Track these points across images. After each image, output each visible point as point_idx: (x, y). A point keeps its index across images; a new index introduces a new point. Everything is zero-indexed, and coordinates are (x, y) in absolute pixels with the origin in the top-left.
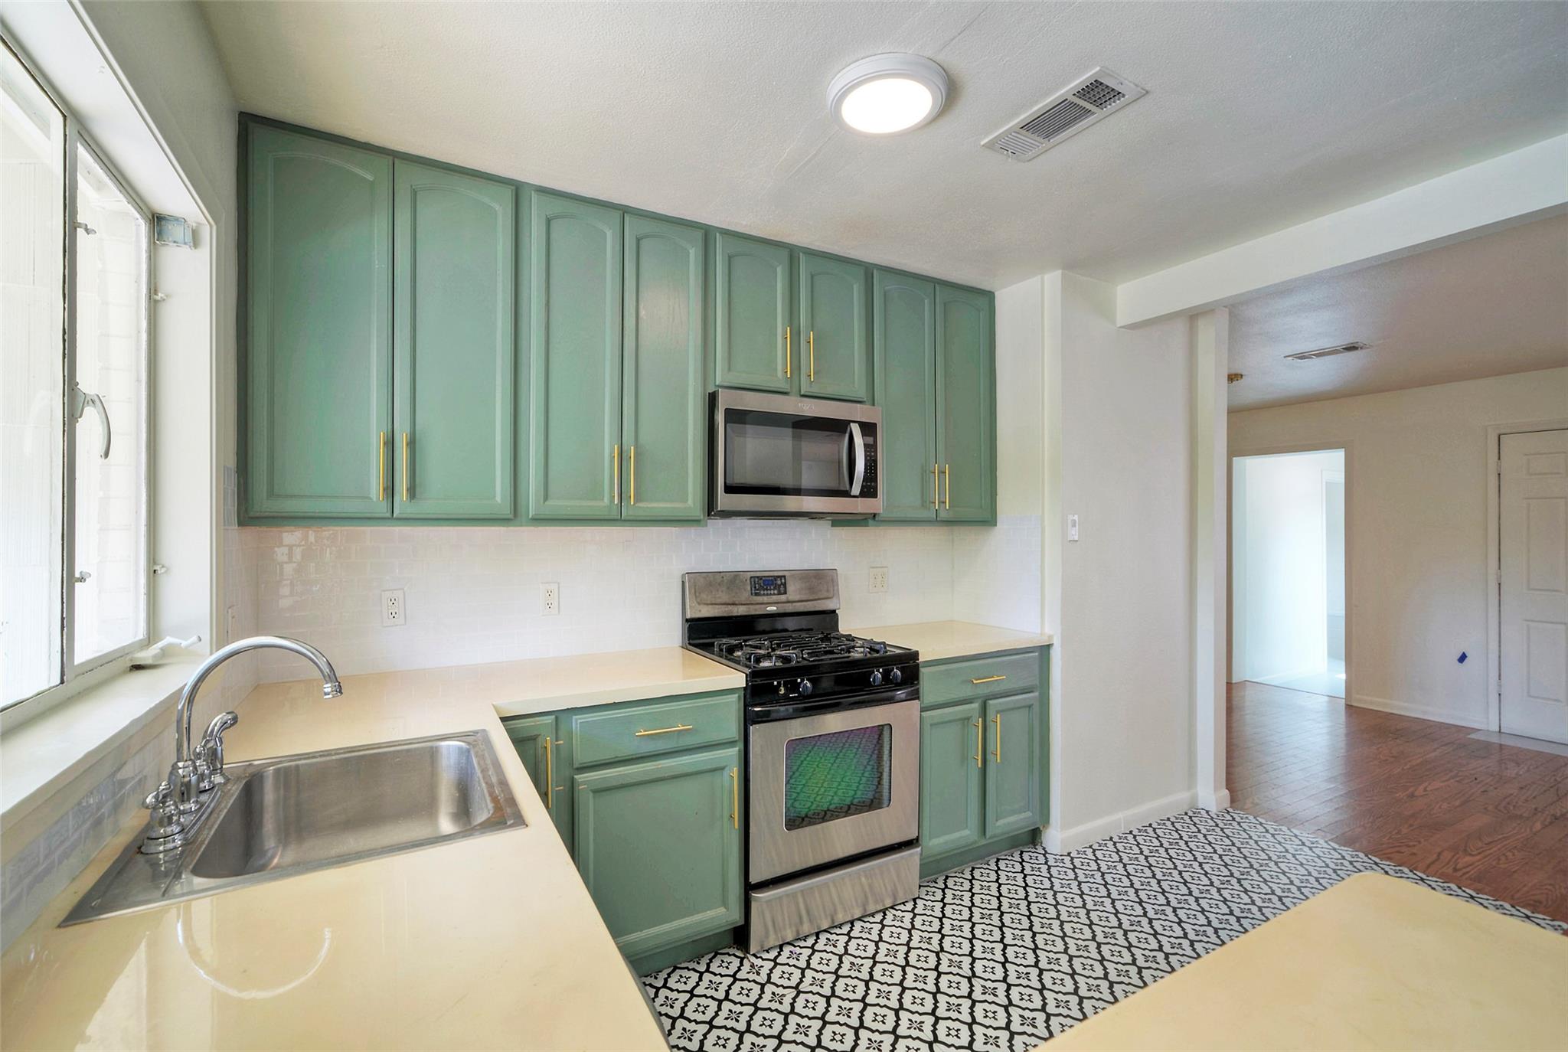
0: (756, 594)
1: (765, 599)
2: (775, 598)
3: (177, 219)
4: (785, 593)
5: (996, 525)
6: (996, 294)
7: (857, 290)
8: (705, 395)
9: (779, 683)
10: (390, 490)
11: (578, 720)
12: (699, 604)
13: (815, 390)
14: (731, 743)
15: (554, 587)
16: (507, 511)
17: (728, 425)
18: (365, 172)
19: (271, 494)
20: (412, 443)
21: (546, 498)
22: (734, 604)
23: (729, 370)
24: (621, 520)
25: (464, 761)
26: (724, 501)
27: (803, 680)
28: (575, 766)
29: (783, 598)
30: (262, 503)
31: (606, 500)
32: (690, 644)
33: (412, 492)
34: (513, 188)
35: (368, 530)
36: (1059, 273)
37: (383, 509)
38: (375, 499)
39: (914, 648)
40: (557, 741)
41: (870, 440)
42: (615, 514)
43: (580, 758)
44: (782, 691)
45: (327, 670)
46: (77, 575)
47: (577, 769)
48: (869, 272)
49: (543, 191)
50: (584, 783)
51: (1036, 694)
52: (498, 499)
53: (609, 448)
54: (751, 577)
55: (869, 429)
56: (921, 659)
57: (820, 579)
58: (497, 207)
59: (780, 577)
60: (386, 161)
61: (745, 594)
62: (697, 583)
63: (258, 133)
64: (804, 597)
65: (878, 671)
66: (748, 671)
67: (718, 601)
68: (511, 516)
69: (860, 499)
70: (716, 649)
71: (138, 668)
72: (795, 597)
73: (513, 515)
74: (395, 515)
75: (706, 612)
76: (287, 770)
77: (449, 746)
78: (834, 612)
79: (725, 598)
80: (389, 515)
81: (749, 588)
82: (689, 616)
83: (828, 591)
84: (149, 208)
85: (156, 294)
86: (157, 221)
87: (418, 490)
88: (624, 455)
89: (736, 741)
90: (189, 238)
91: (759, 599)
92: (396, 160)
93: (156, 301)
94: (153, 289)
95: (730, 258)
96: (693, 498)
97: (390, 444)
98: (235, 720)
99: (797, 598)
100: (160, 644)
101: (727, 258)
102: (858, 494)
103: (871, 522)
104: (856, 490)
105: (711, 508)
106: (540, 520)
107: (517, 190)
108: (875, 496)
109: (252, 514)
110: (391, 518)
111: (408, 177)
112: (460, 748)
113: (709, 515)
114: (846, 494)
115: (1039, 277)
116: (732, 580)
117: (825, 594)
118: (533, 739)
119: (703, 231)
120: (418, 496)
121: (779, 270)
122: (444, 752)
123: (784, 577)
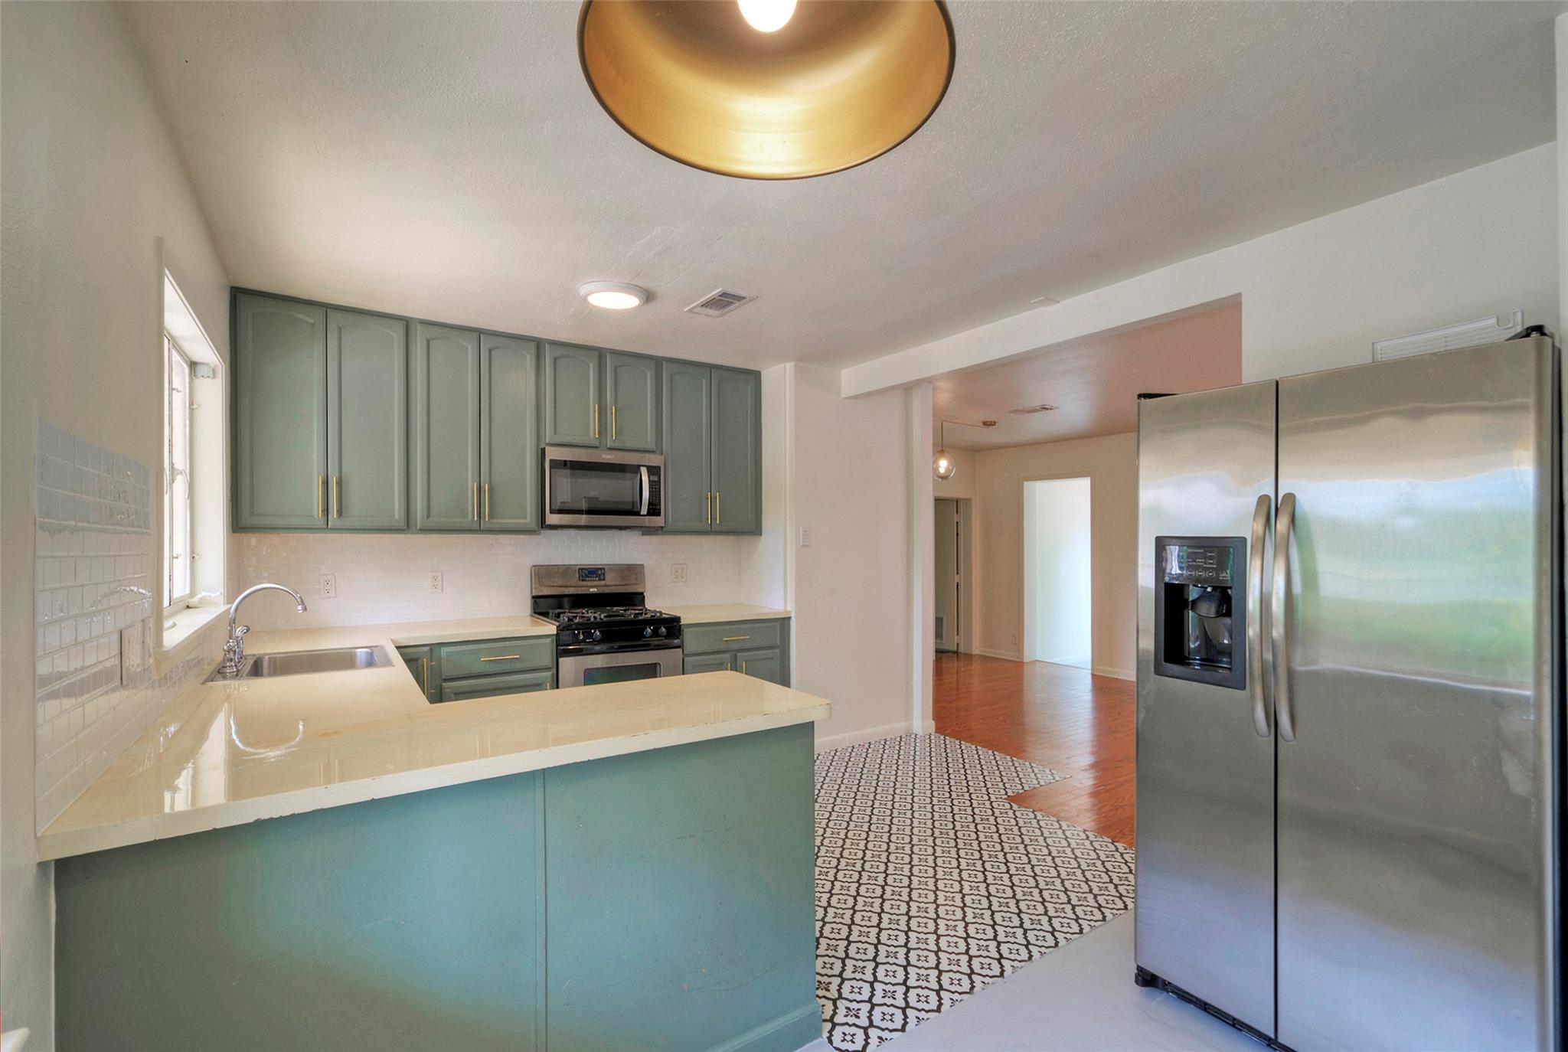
0: (583, 580)
1: (589, 583)
2: (596, 583)
3: (203, 364)
4: (604, 580)
5: (761, 534)
6: (762, 372)
7: (650, 376)
8: (537, 451)
9: (579, 633)
10: (326, 511)
11: (444, 651)
12: (541, 586)
13: (616, 445)
14: (548, 669)
15: (439, 574)
16: (402, 524)
17: (553, 470)
18: (308, 318)
19: (252, 514)
20: (340, 483)
21: (429, 516)
22: (566, 586)
23: (555, 433)
24: (480, 530)
25: (369, 658)
26: (552, 519)
27: (595, 631)
28: (443, 677)
29: (603, 583)
30: (247, 519)
31: (470, 518)
32: (535, 613)
33: (340, 512)
34: (405, 322)
35: (310, 536)
36: (793, 363)
37: (321, 523)
38: (316, 516)
39: (678, 615)
40: (431, 662)
41: (655, 478)
42: (476, 526)
43: (447, 672)
44: (581, 637)
45: (299, 600)
46: (175, 555)
47: (444, 679)
48: (658, 362)
49: (425, 323)
50: (448, 688)
51: (778, 651)
52: (397, 516)
53: (472, 485)
54: (579, 569)
55: (653, 471)
56: (683, 622)
57: (633, 571)
58: (393, 334)
59: (600, 569)
60: (321, 312)
61: (575, 579)
62: (541, 573)
63: (241, 297)
64: (618, 583)
65: (650, 628)
66: (557, 624)
67: (555, 584)
68: (405, 528)
69: (647, 517)
70: (551, 615)
71: (188, 607)
72: (611, 584)
73: (407, 526)
74: (329, 526)
75: (546, 592)
76: (275, 659)
77: (361, 652)
78: (642, 593)
79: (560, 583)
80: (325, 526)
81: (577, 576)
82: (534, 595)
83: (636, 579)
84: (189, 359)
85: (193, 405)
86: (193, 365)
87: (343, 511)
88: (482, 489)
89: (550, 668)
90: (210, 374)
91: (585, 583)
92: (328, 310)
93: (193, 409)
94: (191, 403)
95: (555, 359)
96: (530, 518)
97: (326, 483)
98: (248, 630)
99: (613, 583)
100: (199, 596)
101: (553, 359)
102: (645, 513)
103: (660, 532)
104: (644, 511)
105: (543, 524)
106: (425, 530)
107: (407, 324)
108: (659, 514)
109: (240, 526)
110: (326, 528)
111: (335, 318)
112: (367, 652)
113: (542, 527)
114: (638, 514)
115: (782, 365)
116: (566, 570)
117: (634, 582)
118: (416, 660)
119: (535, 343)
120: (343, 514)
121: (591, 365)
122: (359, 655)
123: (603, 569)
